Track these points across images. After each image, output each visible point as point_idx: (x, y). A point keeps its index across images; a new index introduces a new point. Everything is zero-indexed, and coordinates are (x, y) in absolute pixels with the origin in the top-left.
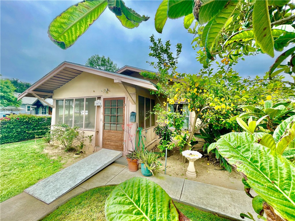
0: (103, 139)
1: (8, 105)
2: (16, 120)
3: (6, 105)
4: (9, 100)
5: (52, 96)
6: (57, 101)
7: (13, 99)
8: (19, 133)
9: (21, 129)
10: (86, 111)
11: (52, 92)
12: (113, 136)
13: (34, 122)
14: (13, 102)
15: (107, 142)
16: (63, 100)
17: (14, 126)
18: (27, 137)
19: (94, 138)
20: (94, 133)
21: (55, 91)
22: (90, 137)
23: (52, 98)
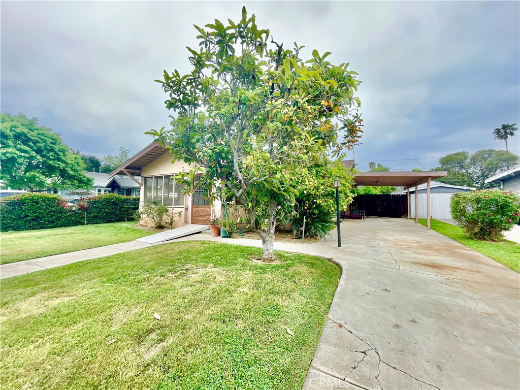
0: (192, 215)
1: (79, 187)
2: (104, 200)
3: (76, 187)
4: (81, 181)
5: (140, 174)
6: (146, 179)
7: (85, 179)
8: (107, 214)
9: (109, 209)
10: (176, 194)
11: (140, 169)
12: (201, 211)
13: (120, 202)
14: (85, 183)
15: (196, 218)
16: (152, 178)
17: (103, 205)
18: (114, 218)
19: (183, 214)
20: (183, 210)
21: (143, 168)
22: (180, 213)
23: (140, 176)
